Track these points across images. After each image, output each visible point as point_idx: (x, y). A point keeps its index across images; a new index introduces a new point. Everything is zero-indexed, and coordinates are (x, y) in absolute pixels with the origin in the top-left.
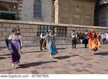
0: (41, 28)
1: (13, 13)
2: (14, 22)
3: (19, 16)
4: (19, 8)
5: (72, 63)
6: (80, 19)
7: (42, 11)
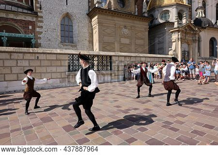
0: (74, 59)
1: (27, 36)
2: (31, 51)
3: (37, 41)
4: (38, 29)
5: (123, 109)
6: (130, 44)
7: (74, 33)
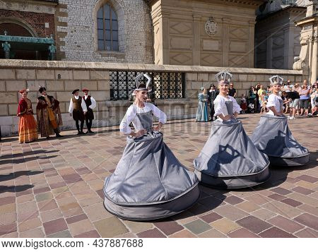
1: (42, 40)
3: (59, 49)
6: (220, 51)
7: (120, 33)
